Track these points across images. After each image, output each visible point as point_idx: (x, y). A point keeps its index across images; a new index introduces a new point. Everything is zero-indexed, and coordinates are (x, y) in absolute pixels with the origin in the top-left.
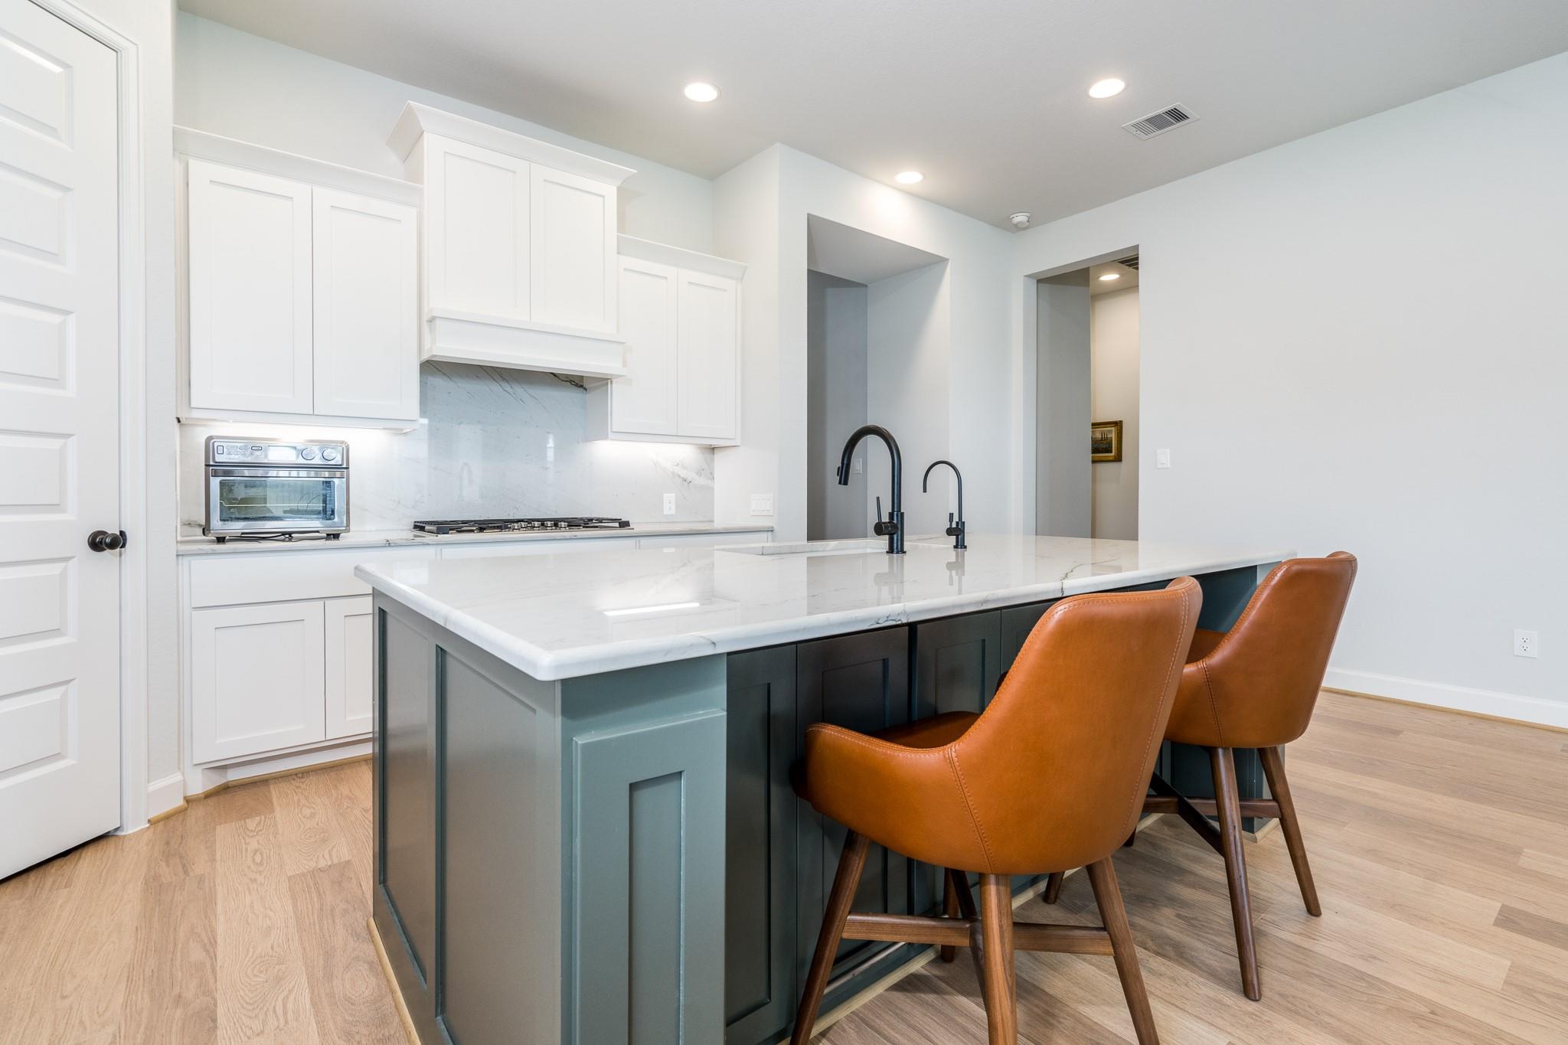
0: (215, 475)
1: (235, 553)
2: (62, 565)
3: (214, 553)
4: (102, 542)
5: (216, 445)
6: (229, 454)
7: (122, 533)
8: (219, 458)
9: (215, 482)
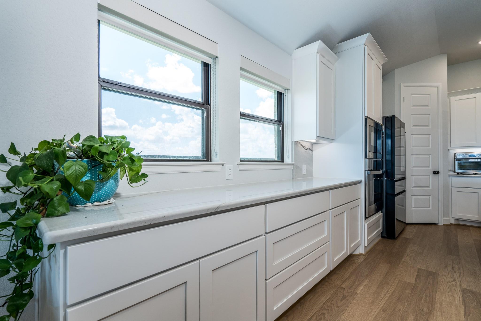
0: (457, 160)
1: (461, 176)
2: (429, 176)
3: (456, 176)
4: (436, 173)
5: (457, 154)
6: (460, 156)
7: (439, 171)
8: (457, 157)
9: (457, 162)
